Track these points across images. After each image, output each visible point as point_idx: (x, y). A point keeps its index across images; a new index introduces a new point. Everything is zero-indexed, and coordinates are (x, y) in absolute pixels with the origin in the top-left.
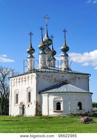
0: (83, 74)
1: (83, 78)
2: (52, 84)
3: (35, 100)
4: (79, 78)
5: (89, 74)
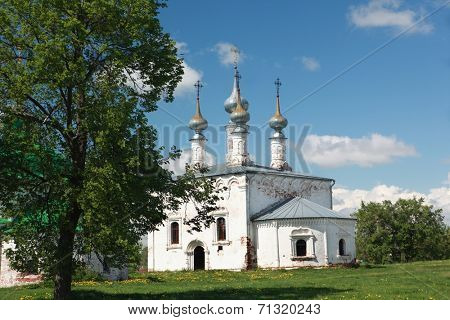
0: (322, 180)
1: (322, 188)
2: (273, 201)
3: (246, 235)
4: (316, 188)
5: (330, 180)
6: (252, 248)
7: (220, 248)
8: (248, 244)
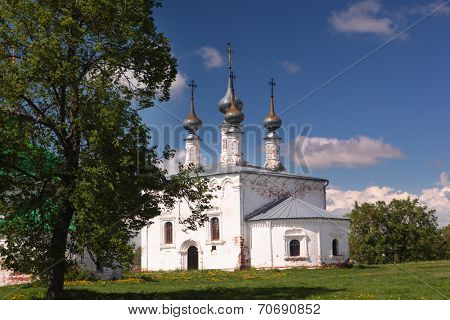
0: (316, 180)
1: (315, 188)
3: (240, 235)
4: (309, 189)
5: (324, 181)
6: (245, 247)
7: (214, 248)
8: (242, 244)
